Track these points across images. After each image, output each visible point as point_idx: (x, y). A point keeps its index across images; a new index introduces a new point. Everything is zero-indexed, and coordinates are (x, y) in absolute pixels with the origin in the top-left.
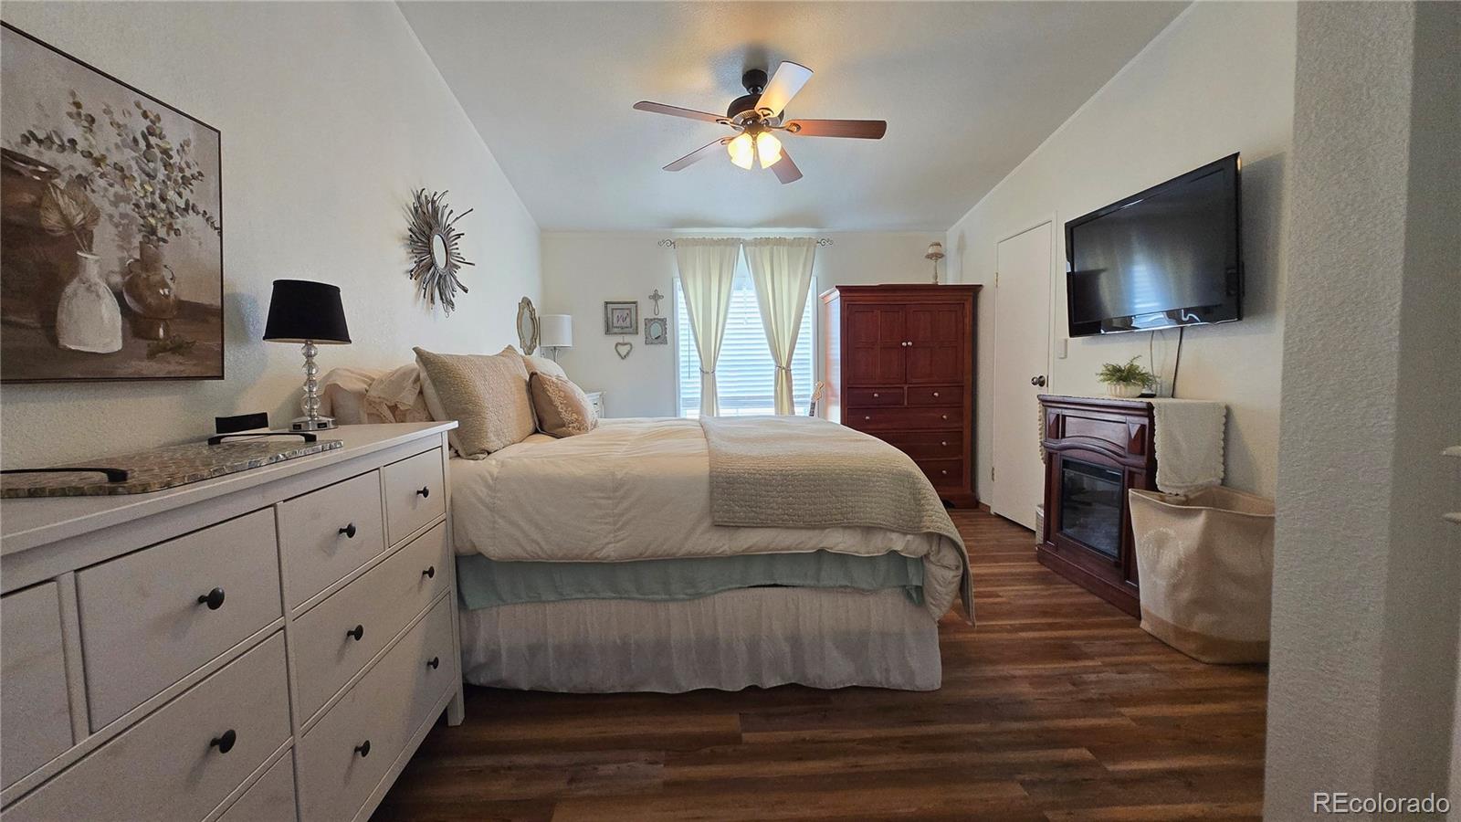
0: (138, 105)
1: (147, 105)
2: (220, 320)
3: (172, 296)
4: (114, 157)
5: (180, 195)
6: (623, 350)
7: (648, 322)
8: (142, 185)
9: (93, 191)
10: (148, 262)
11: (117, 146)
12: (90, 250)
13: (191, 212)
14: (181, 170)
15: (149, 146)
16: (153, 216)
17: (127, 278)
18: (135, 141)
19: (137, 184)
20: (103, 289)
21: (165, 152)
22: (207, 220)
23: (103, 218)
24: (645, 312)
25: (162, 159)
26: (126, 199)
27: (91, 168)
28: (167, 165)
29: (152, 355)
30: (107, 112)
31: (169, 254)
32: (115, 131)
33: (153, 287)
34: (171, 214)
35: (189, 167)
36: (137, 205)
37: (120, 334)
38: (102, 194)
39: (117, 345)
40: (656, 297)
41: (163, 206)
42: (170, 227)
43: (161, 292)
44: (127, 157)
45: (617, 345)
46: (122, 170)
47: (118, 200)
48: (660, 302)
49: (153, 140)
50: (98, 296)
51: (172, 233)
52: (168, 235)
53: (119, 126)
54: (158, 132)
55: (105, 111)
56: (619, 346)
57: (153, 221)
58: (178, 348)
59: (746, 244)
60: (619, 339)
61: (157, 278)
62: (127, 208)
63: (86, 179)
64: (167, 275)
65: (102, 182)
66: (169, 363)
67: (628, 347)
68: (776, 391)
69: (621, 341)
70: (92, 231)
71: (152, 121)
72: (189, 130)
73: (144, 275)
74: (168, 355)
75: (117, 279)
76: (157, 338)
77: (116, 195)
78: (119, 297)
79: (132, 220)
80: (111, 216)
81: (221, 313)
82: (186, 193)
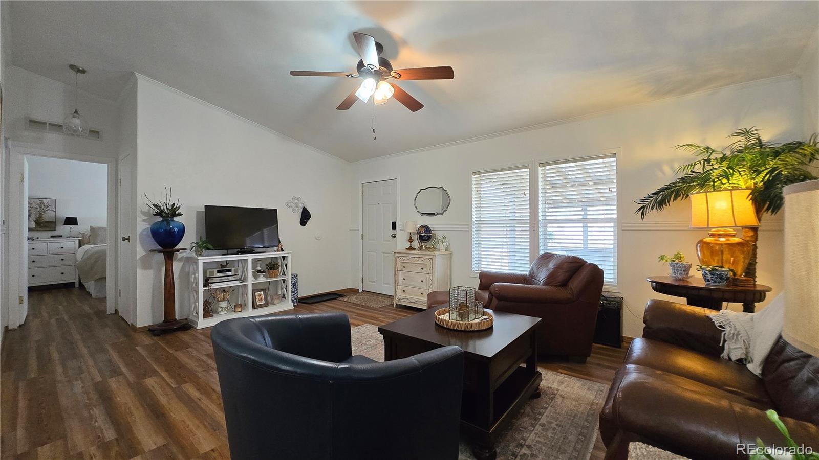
3: (45, 221)
4: (35, 206)
13: (49, 210)
14: (47, 206)
18: (39, 204)
22: (52, 211)
26: (37, 211)
28: (44, 206)
29: (41, 228)
35: (49, 205)
41: (43, 210)
42: (45, 212)
49: (41, 203)
53: (35, 203)
57: (41, 213)
58: (46, 227)
61: (42, 219)
72: (49, 200)
74: (44, 228)
81: (55, 222)
82: (48, 208)
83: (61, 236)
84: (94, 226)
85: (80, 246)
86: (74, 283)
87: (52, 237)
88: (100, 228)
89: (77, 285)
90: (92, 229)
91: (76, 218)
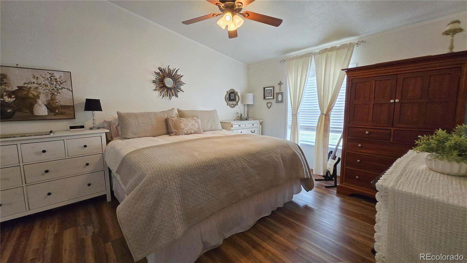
0: (48, 73)
1: (50, 72)
2: (73, 108)
3: (59, 105)
4: (43, 83)
5: (60, 86)
6: (269, 105)
7: (278, 94)
8: (50, 86)
9: (39, 89)
10: (52, 99)
11: (44, 81)
12: (39, 99)
13: (63, 89)
14: (60, 81)
15: (51, 79)
16: (53, 91)
17: (48, 103)
18: (48, 79)
19: (49, 86)
20: (43, 105)
21: (56, 79)
22: (68, 89)
23: (41, 93)
24: (277, 90)
25: (55, 81)
26: (47, 89)
27: (38, 86)
28: (56, 82)
29: (55, 115)
30: (41, 75)
31: (58, 97)
32: (43, 78)
33: (55, 104)
34: (58, 90)
35: (62, 80)
36: (49, 90)
37: (47, 112)
38: (41, 89)
39: (47, 114)
40: (280, 84)
41: (56, 89)
42: (58, 92)
43: (56, 104)
44: (47, 82)
45: (267, 104)
46: (45, 84)
47: (44, 90)
48: (282, 86)
49: (52, 78)
50: (41, 106)
51: (58, 93)
52: (57, 94)
53: (43, 77)
54: (53, 76)
55: (40, 76)
56: (268, 104)
57: (53, 92)
58: (62, 114)
59: (315, 54)
60: (268, 101)
61: (55, 102)
62: (47, 91)
63: (37, 88)
64: (58, 101)
65: (41, 87)
66: (59, 116)
67: (270, 104)
68: (318, 125)
69: (269, 102)
70: (39, 96)
71: (52, 74)
72: (62, 74)
73: (52, 102)
74: (59, 115)
75: (46, 103)
76: (56, 112)
77: (44, 89)
78: (46, 106)
79: (48, 93)
80: (43, 93)
81: (73, 106)
82: (62, 86)
83: (82, 127)
84: (123, 111)
85: (108, 141)
86: (104, 197)
87: (71, 128)
88: (129, 115)
89: (109, 199)
90: (120, 116)
91: (100, 100)
